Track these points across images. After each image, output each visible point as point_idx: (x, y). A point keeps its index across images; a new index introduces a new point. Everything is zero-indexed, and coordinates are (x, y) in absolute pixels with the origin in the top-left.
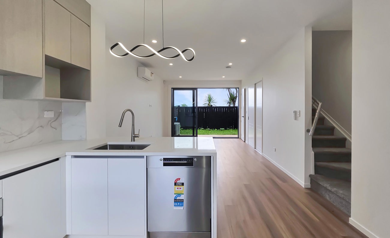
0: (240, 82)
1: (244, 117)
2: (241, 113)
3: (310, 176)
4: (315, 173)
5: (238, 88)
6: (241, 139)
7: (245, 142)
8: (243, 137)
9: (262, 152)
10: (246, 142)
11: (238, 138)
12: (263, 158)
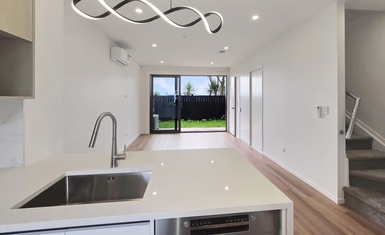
0: (228, 69)
1: (235, 108)
2: (230, 104)
3: (344, 188)
4: (350, 185)
5: (226, 76)
6: (229, 132)
7: (235, 136)
8: (232, 129)
9: (262, 151)
10: (238, 136)
11: (226, 131)
12: (264, 157)
